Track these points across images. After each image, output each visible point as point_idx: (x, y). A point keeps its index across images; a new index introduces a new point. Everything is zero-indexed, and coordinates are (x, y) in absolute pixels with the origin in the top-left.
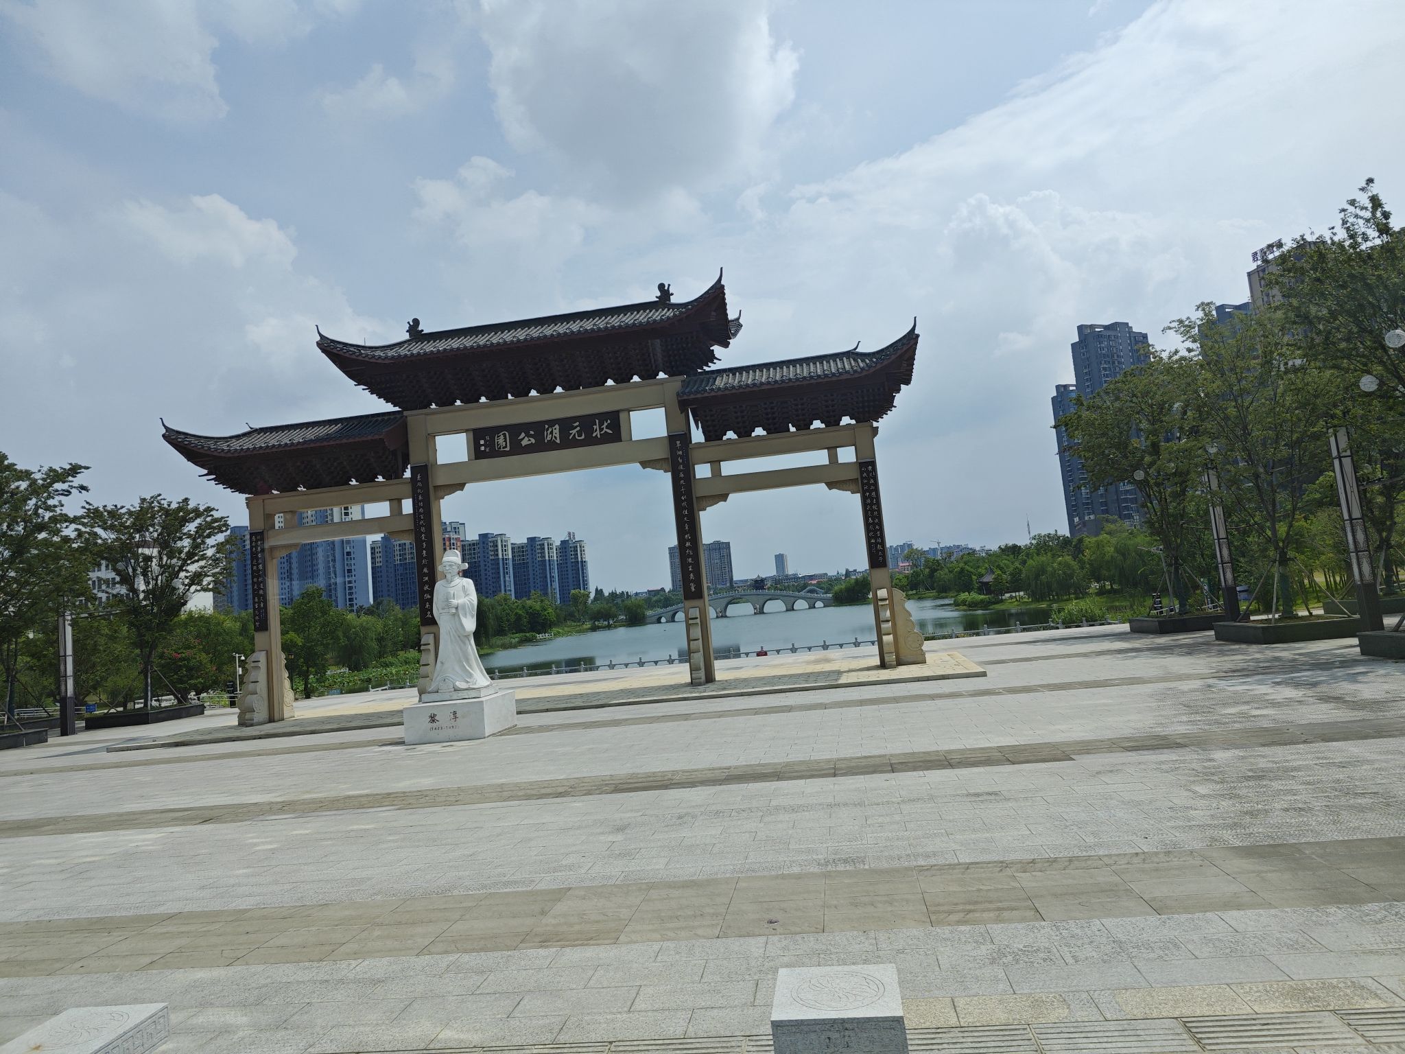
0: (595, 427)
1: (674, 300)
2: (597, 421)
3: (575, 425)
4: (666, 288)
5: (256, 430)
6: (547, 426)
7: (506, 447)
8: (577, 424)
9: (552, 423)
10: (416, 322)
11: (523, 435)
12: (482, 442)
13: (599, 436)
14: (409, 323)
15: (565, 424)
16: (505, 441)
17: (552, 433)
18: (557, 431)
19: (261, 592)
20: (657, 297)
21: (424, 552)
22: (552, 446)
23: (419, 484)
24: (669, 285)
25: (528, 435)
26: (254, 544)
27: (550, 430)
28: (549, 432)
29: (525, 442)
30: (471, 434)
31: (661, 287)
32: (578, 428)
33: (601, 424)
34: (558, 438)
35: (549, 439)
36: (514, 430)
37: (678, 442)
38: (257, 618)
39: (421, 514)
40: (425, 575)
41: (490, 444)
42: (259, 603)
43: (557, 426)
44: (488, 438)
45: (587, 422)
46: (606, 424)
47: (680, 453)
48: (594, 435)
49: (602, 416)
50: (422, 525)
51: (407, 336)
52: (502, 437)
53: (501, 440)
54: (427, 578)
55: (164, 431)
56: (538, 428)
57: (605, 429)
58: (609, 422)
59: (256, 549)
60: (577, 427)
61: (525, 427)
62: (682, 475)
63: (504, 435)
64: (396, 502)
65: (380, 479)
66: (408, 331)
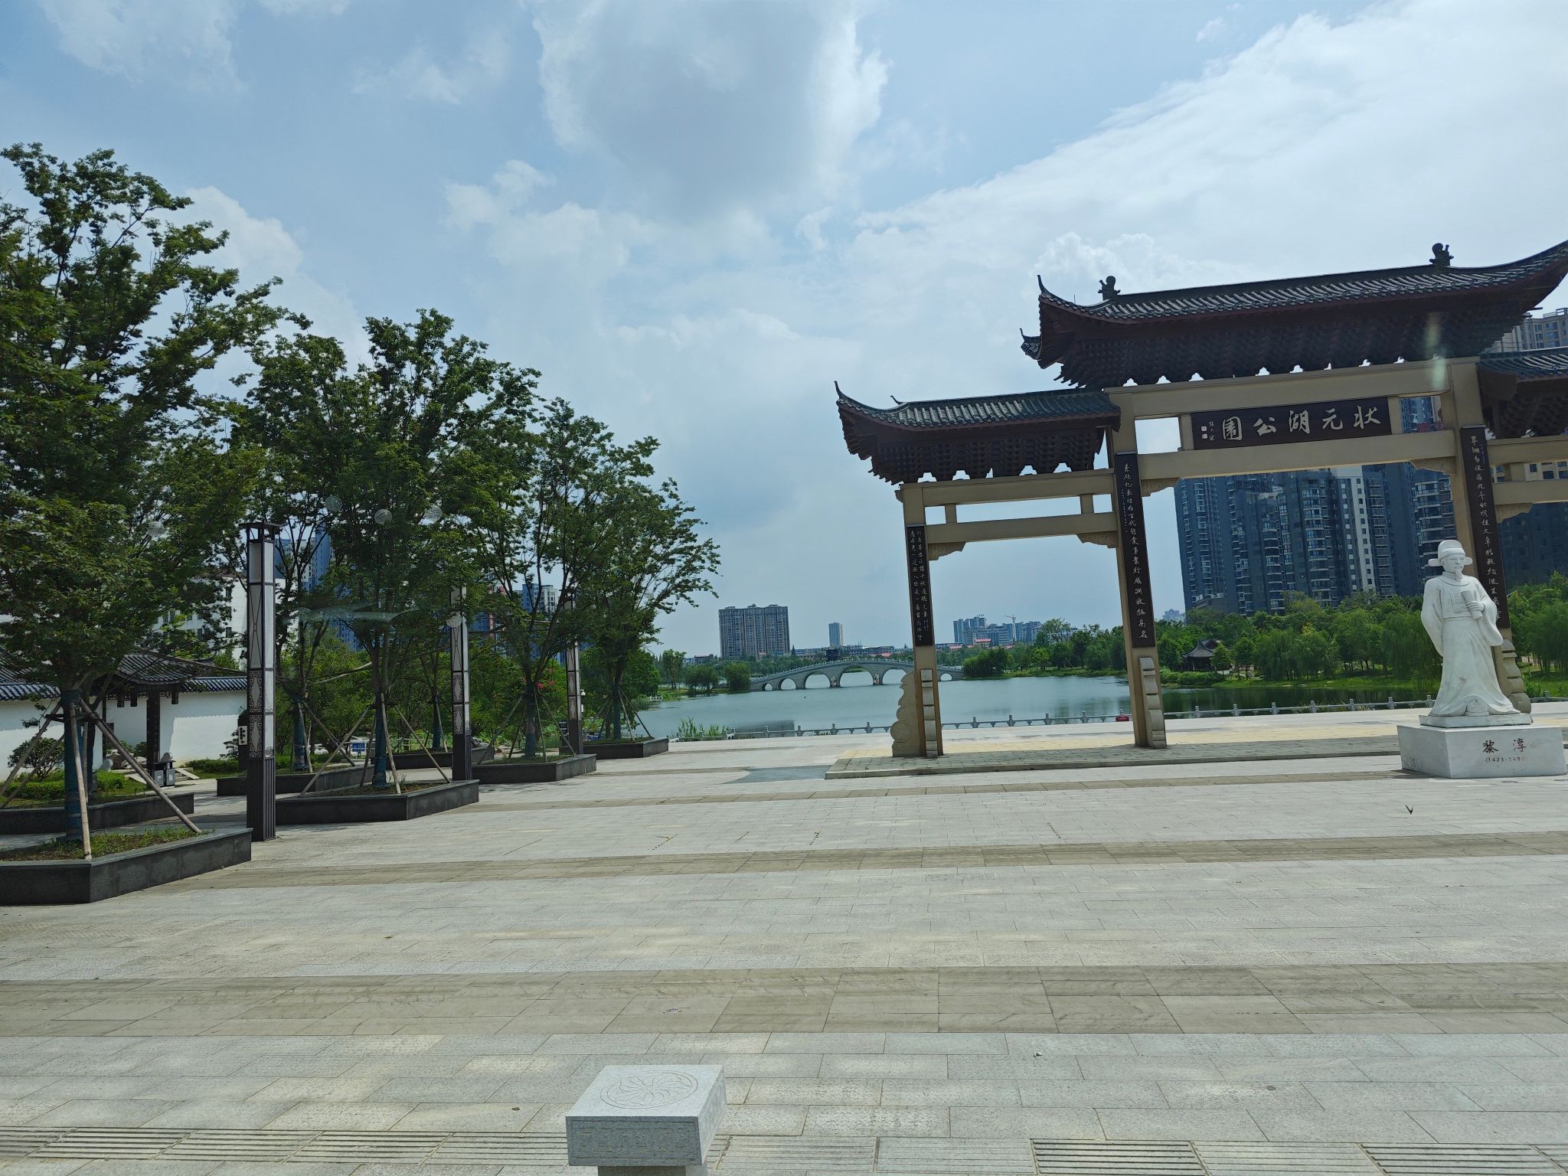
0: (1357, 415)
1: (1453, 263)
2: (1360, 408)
3: (1330, 412)
4: (1444, 249)
5: (907, 405)
6: (1292, 412)
7: (1237, 435)
8: (1333, 410)
9: (1299, 408)
10: (1111, 280)
11: (1260, 422)
12: (1204, 429)
13: (1362, 426)
14: (1101, 281)
15: (1317, 411)
16: (1237, 428)
17: (1299, 420)
18: (1306, 418)
19: (924, 598)
20: (1431, 260)
21: (1136, 558)
22: (1299, 437)
23: (1128, 476)
24: (1447, 246)
25: (1267, 422)
26: (913, 541)
27: (1296, 417)
28: (1295, 419)
29: (1263, 431)
30: (1188, 420)
31: (1437, 248)
32: (1334, 416)
33: (1365, 412)
34: (1307, 424)
35: (1294, 427)
36: (1248, 415)
37: (1474, 438)
38: (920, 629)
39: (1131, 512)
40: (1138, 586)
41: (1217, 432)
42: (922, 612)
43: (1306, 413)
44: (1212, 424)
45: (1346, 409)
46: (1371, 412)
47: (1477, 450)
48: (1356, 425)
49: (1366, 403)
50: (1133, 527)
51: (1099, 299)
52: (1232, 423)
53: (1231, 427)
54: (1139, 591)
55: (837, 398)
56: (1280, 414)
57: (1370, 419)
58: (1375, 409)
59: (917, 547)
60: (1332, 414)
61: (1263, 413)
62: (1480, 478)
63: (1235, 421)
64: (1086, 498)
65: (1062, 468)
66: (1100, 292)
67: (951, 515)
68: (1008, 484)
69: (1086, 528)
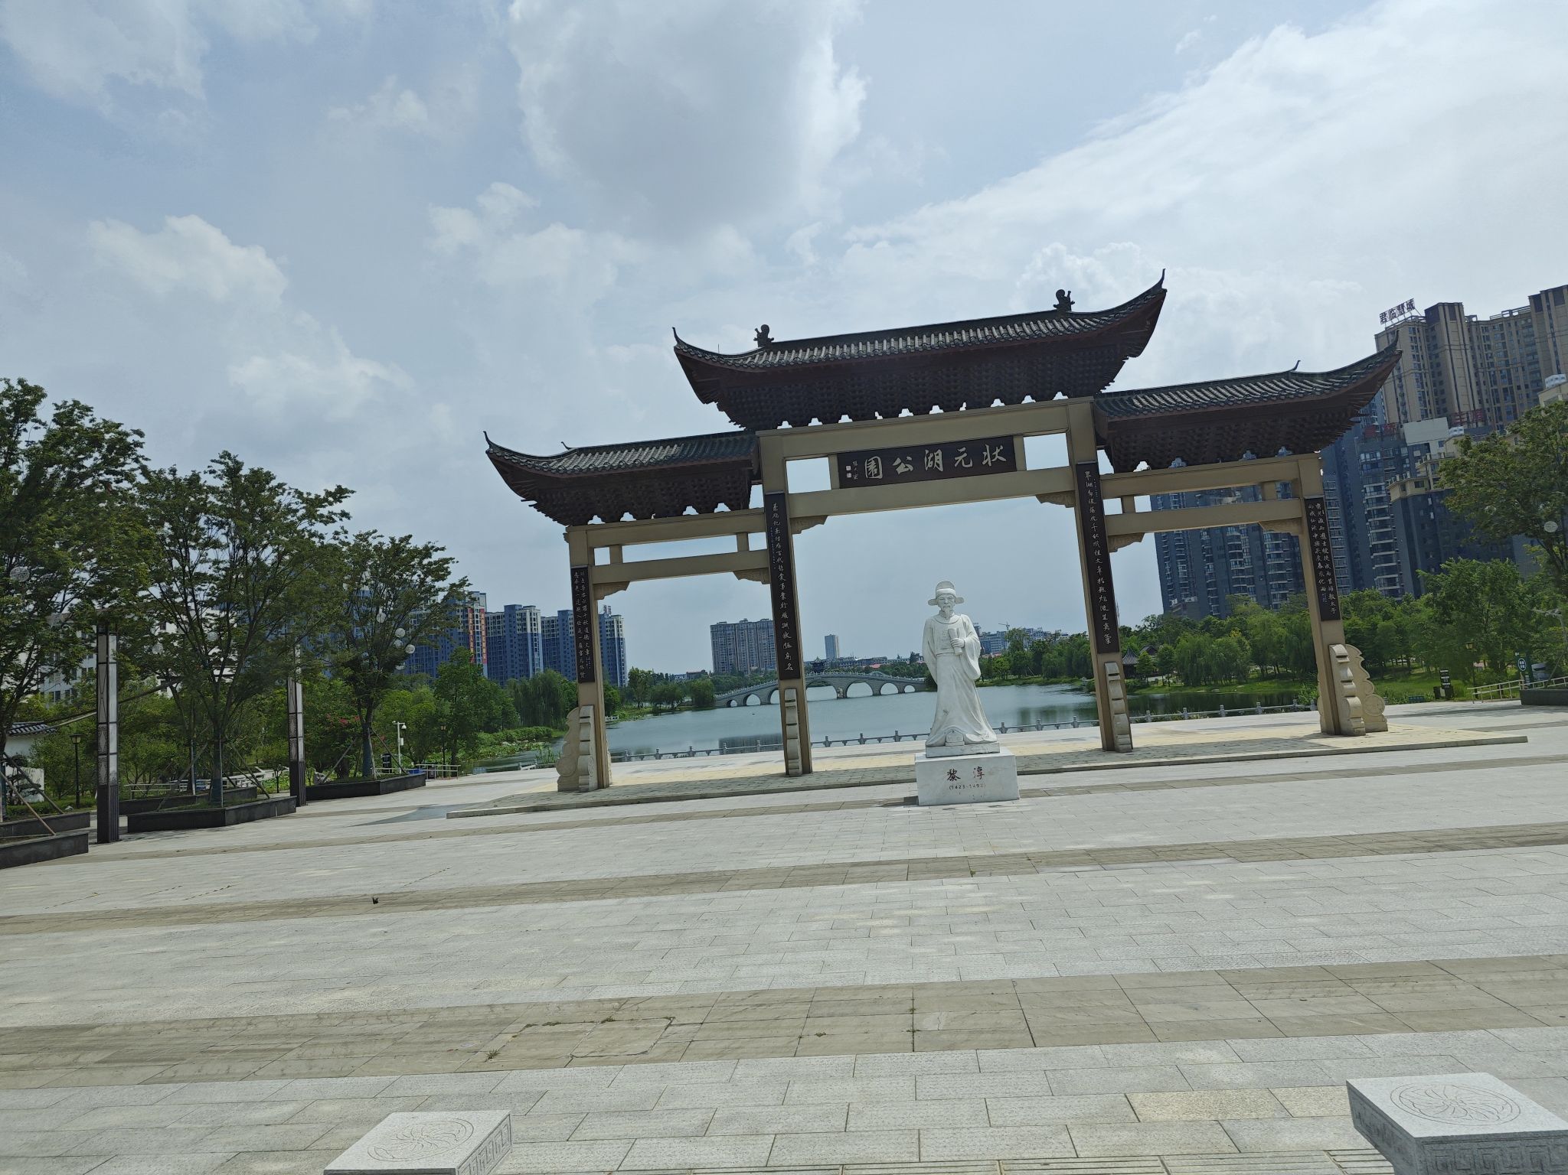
0: (985, 453)
1: (1075, 309)
2: (988, 447)
3: (961, 450)
4: (1066, 295)
5: (575, 450)
6: (927, 452)
7: (878, 474)
8: (964, 449)
9: (933, 448)
10: (766, 329)
11: (898, 461)
12: (848, 468)
13: (990, 464)
14: (756, 330)
15: (950, 449)
16: (877, 467)
17: (933, 459)
18: (940, 457)
19: (586, 637)
20: (1055, 306)
21: (783, 594)
22: (934, 474)
23: (776, 515)
24: (1069, 292)
25: (904, 461)
26: (576, 582)
27: (931, 456)
28: (930, 458)
29: (901, 469)
30: (835, 459)
31: (1060, 294)
32: (965, 455)
33: (992, 451)
34: (941, 465)
35: (929, 466)
36: (888, 455)
37: (1088, 473)
38: (582, 667)
39: (778, 549)
40: (785, 621)
41: (860, 470)
42: (584, 649)
43: (939, 452)
44: (855, 463)
45: (975, 448)
46: (998, 451)
47: (1091, 485)
48: (984, 463)
49: (994, 442)
50: (780, 563)
51: (755, 346)
52: (873, 463)
53: (872, 467)
54: (786, 625)
55: (487, 447)
56: (916, 453)
57: (997, 457)
58: (1002, 448)
59: (580, 588)
60: (963, 453)
61: (902, 452)
62: (1093, 511)
63: (876, 460)
64: (743, 536)
65: (722, 507)
66: (755, 340)
67: (616, 556)
68: (669, 524)
69: (742, 566)
